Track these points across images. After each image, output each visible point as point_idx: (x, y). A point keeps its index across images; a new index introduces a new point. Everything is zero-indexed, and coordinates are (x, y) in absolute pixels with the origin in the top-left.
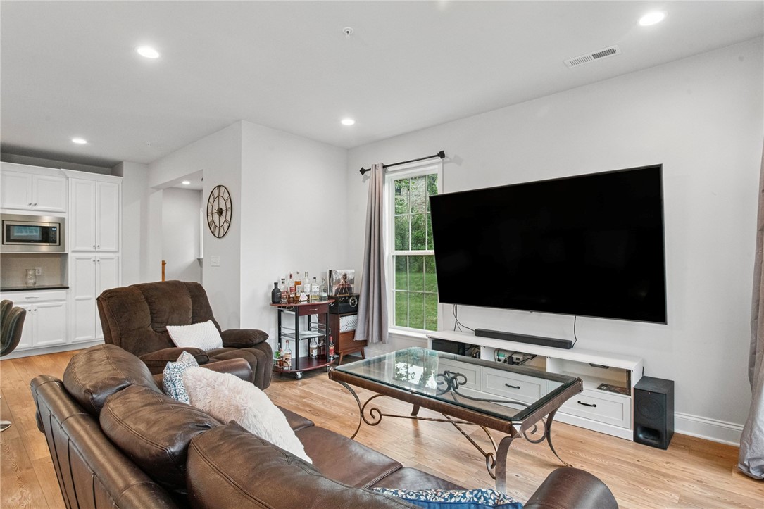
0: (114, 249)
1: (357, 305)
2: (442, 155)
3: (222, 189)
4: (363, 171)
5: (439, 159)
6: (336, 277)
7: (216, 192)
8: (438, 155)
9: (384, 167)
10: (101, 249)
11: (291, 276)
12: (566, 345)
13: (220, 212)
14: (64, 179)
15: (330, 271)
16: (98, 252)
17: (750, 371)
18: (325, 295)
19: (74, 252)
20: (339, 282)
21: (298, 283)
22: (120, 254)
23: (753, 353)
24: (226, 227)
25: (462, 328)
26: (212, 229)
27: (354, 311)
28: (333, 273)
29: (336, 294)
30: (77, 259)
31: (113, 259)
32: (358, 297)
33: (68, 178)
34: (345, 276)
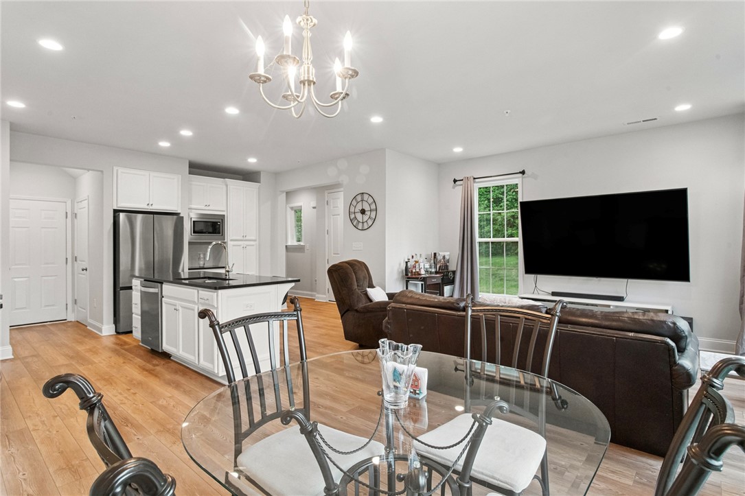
0: (254, 238)
1: (454, 277)
2: (523, 172)
3: (366, 197)
4: (455, 181)
5: (521, 175)
6: (439, 258)
7: (359, 198)
8: (520, 173)
9: (474, 179)
10: (247, 238)
11: (413, 257)
12: (620, 299)
13: (363, 212)
14: (225, 187)
15: (435, 254)
16: (246, 240)
17: (740, 307)
18: (433, 270)
19: (231, 240)
20: (440, 261)
21: (416, 262)
22: (257, 242)
23: (742, 297)
24: (370, 222)
25: (540, 292)
26: (354, 224)
27: (452, 282)
28: (437, 255)
29: (439, 269)
30: (234, 246)
31: (253, 245)
32: (454, 272)
33: (227, 186)
34: (444, 257)
